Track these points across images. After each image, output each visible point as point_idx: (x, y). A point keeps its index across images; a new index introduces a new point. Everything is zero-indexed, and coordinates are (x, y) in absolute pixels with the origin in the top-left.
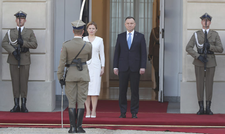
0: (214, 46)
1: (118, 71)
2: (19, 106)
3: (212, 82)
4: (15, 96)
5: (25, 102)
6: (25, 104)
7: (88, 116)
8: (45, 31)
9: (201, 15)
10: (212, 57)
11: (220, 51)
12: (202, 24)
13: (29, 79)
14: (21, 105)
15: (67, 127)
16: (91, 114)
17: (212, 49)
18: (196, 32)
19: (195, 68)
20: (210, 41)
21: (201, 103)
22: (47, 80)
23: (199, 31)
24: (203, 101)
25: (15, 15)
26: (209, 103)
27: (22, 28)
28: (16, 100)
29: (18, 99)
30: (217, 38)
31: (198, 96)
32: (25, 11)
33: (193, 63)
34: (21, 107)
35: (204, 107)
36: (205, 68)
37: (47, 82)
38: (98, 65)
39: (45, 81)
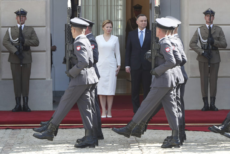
0: (218, 41)
1: (130, 70)
2: (20, 106)
3: (217, 77)
4: (16, 95)
5: (27, 101)
6: (27, 103)
7: (103, 116)
8: (45, 28)
9: (204, 11)
10: (216, 53)
11: (224, 47)
12: (206, 20)
13: (31, 77)
14: (23, 104)
15: (80, 127)
16: (107, 114)
17: (216, 45)
18: (200, 28)
19: (199, 64)
20: (214, 36)
21: (205, 99)
22: (48, 78)
23: (203, 26)
24: (208, 97)
25: (15, 13)
26: (213, 99)
27: (23, 26)
28: (18, 99)
29: (20, 98)
30: (221, 33)
31: (202, 92)
32: (26, 9)
33: (197, 59)
34: (22, 107)
35: (208, 103)
36: (209, 64)
37: (48, 80)
38: (115, 64)
39: (45, 79)
